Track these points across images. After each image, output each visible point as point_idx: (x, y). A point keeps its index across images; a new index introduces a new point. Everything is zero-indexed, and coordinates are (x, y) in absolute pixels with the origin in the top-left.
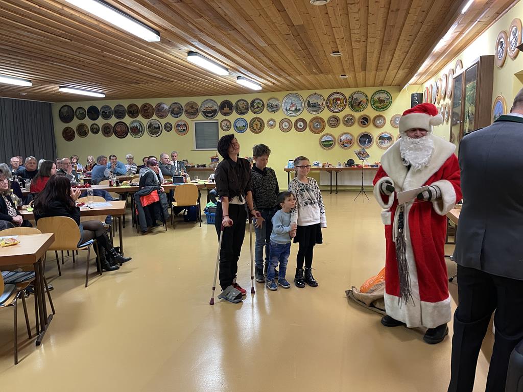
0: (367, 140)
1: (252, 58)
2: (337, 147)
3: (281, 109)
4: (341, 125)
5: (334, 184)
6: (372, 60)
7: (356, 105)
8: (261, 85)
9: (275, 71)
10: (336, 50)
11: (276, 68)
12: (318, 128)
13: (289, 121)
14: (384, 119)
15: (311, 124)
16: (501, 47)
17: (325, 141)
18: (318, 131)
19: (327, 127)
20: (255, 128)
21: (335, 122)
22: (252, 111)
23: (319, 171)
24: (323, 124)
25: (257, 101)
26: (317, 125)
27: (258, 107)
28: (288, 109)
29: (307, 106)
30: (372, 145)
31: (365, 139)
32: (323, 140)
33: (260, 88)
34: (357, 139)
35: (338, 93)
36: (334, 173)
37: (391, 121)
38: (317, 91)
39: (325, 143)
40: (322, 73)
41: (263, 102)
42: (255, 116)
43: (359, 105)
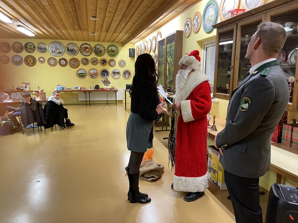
0: (106, 74)
1: (33, 12)
2: (88, 77)
3: (48, 51)
4: (90, 64)
5: (88, 100)
6: (114, 26)
7: (98, 52)
8: (34, 33)
9: (48, 24)
10: (94, 16)
11: (50, 22)
12: (75, 65)
13: (55, 60)
14: (115, 62)
15: (71, 62)
16: (188, 27)
17: (80, 73)
18: (75, 67)
19: (81, 64)
20: (29, 63)
21: (86, 62)
22: (26, 51)
23: (78, 92)
24: (78, 63)
25: (29, 44)
26: (74, 63)
27: (30, 48)
28: (53, 51)
29: (67, 50)
30: (109, 77)
31: (105, 73)
32: (79, 72)
33: (34, 35)
34: (100, 73)
35: (87, 44)
36: (87, 93)
37: (119, 63)
38: (73, 42)
39: (80, 75)
40: (81, 30)
41: (34, 45)
42: (29, 54)
43: (100, 52)
